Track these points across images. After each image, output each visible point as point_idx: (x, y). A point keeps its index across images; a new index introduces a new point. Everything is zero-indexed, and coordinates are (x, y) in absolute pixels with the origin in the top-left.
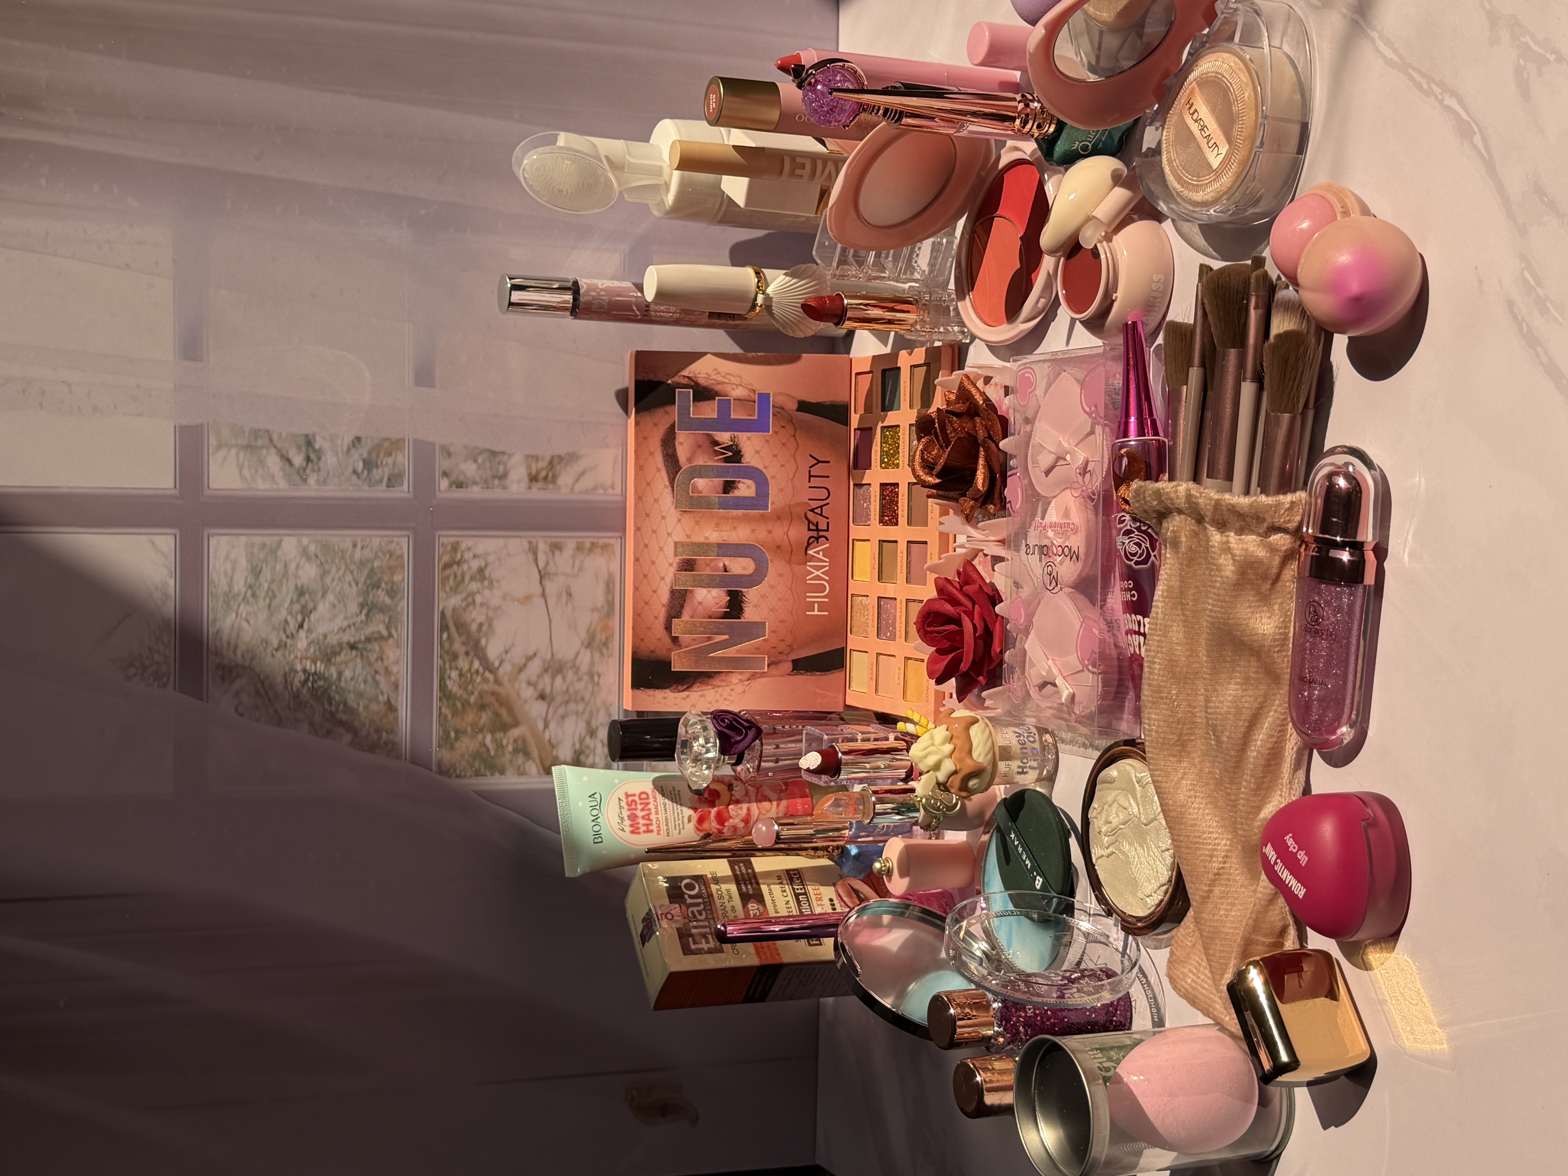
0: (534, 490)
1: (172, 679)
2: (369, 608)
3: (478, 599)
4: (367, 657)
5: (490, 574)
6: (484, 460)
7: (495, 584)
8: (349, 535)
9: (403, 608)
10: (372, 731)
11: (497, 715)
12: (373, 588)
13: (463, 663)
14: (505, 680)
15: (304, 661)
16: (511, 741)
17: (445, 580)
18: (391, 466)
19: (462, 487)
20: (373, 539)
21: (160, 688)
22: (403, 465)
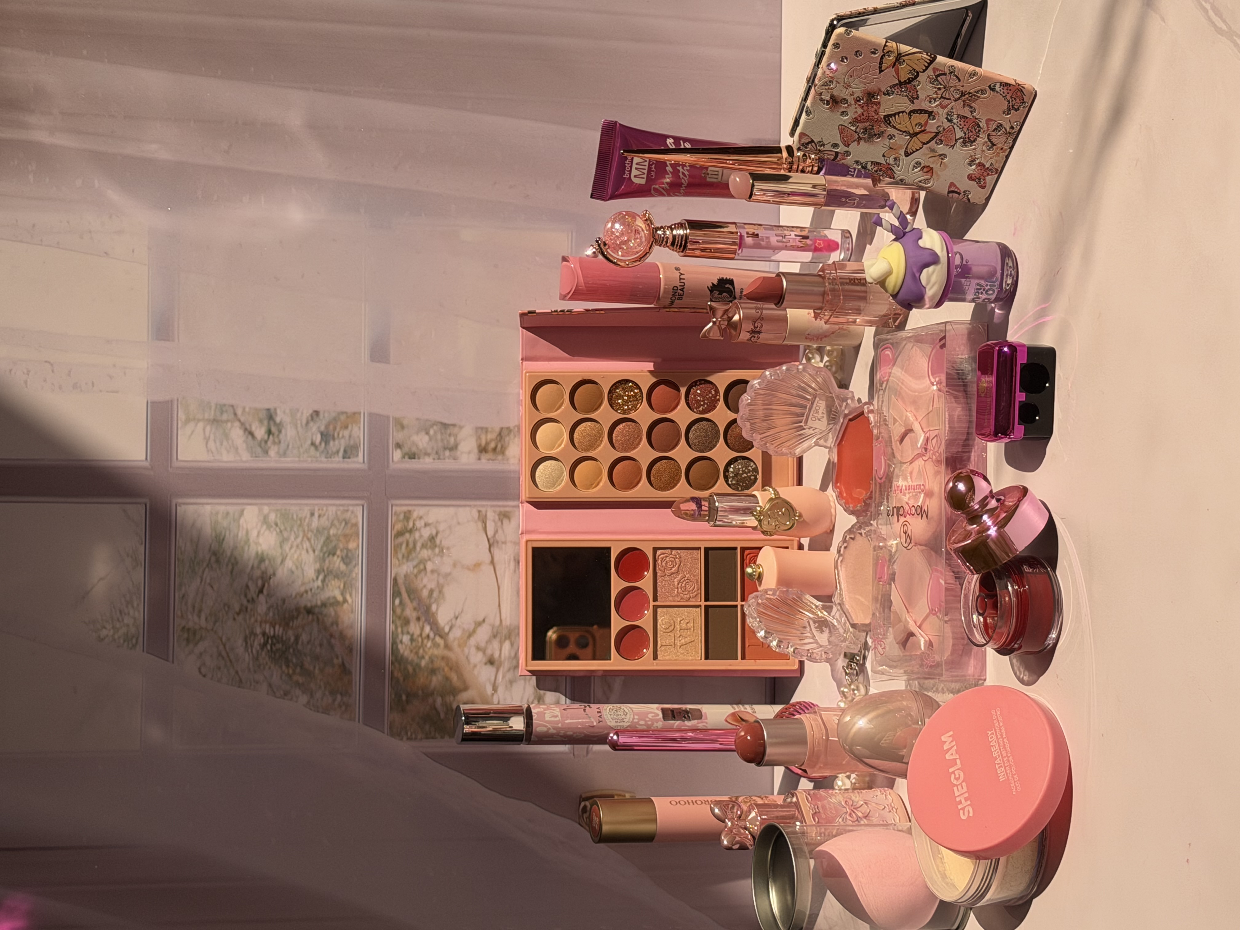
0: (483, 461)
1: (141, 640)
2: (325, 573)
3: (429, 566)
4: (323, 621)
5: (441, 542)
6: (435, 432)
7: (445, 551)
8: (307, 505)
9: (357, 574)
10: (327, 693)
11: (447, 679)
12: (329, 555)
13: (414, 628)
14: (455, 645)
15: (263, 625)
17: (397, 547)
18: (347, 438)
19: (414, 458)
20: (330, 508)
21: (131, 649)
22: (359, 437)
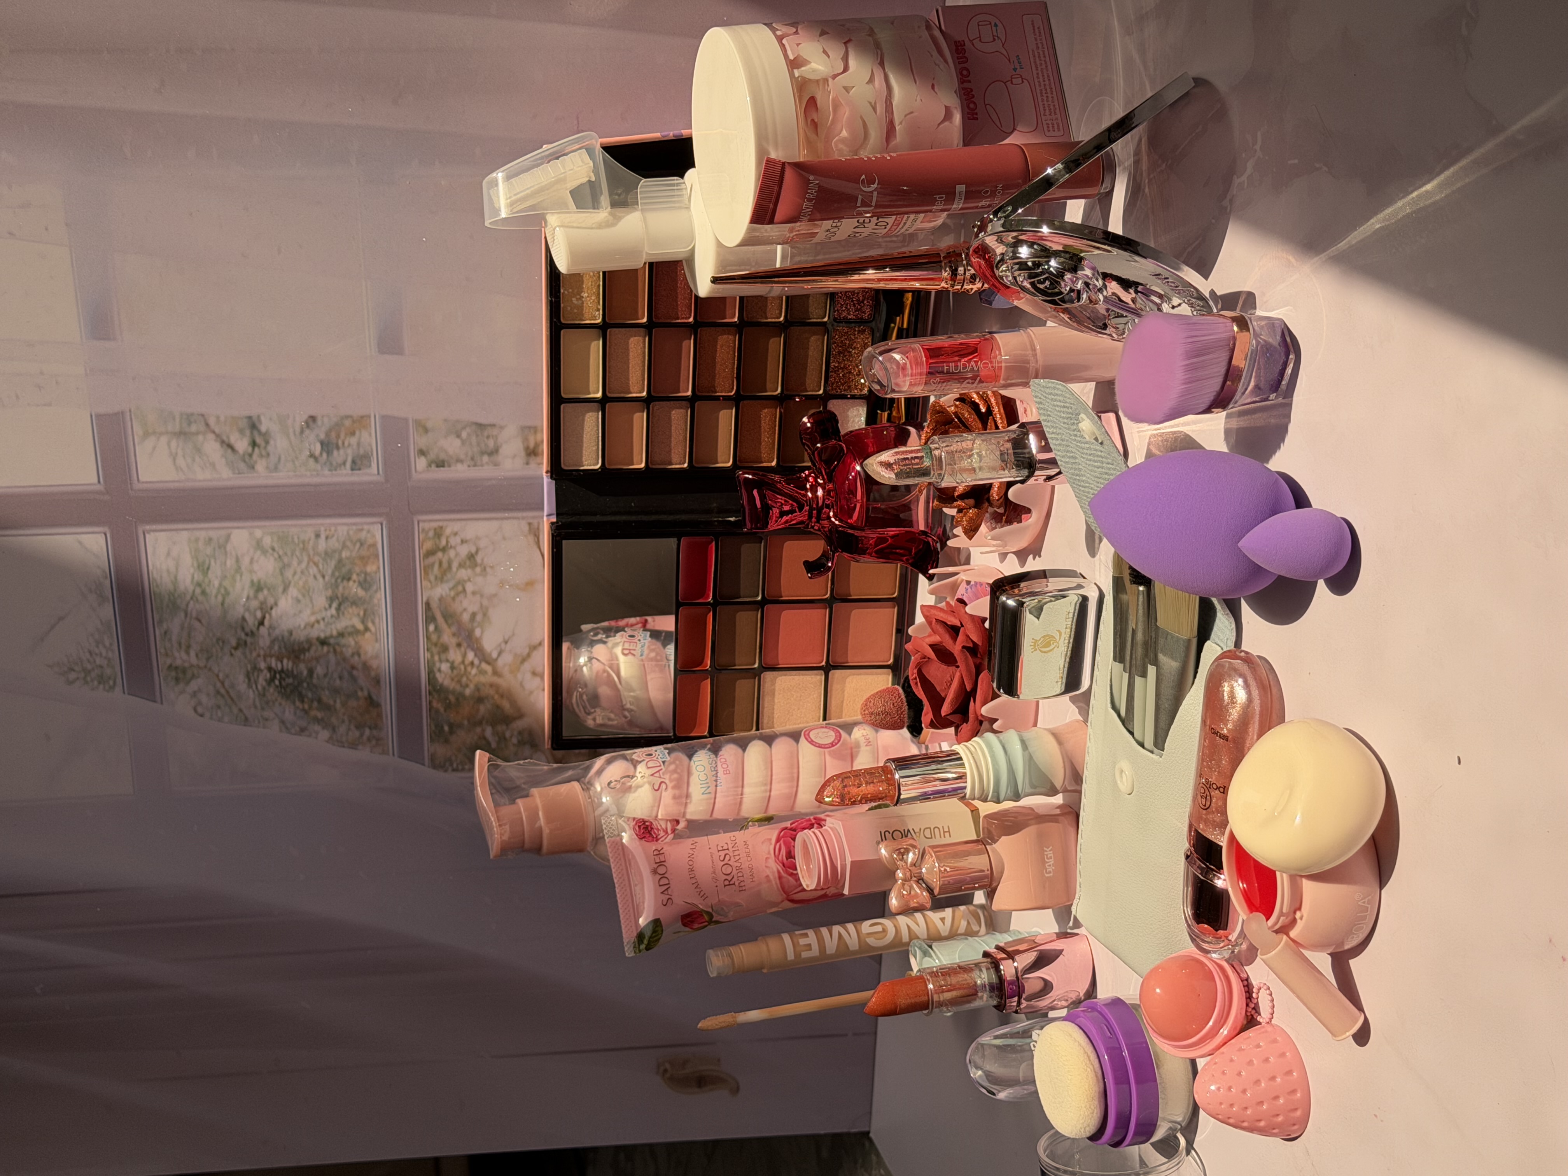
0: (533, 465)
1: (119, 680)
2: (340, 602)
3: (469, 587)
4: (342, 652)
5: (482, 560)
6: (469, 435)
7: (488, 569)
8: (309, 525)
9: (380, 600)
10: (352, 727)
11: (498, 707)
12: (342, 581)
13: (455, 655)
14: (506, 671)
15: (268, 659)
16: (516, 733)
17: (427, 569)
18: (355, 447)
19: (443, 466)
20: (339, 528)
21: (108, 691)
22: (370, 445)
